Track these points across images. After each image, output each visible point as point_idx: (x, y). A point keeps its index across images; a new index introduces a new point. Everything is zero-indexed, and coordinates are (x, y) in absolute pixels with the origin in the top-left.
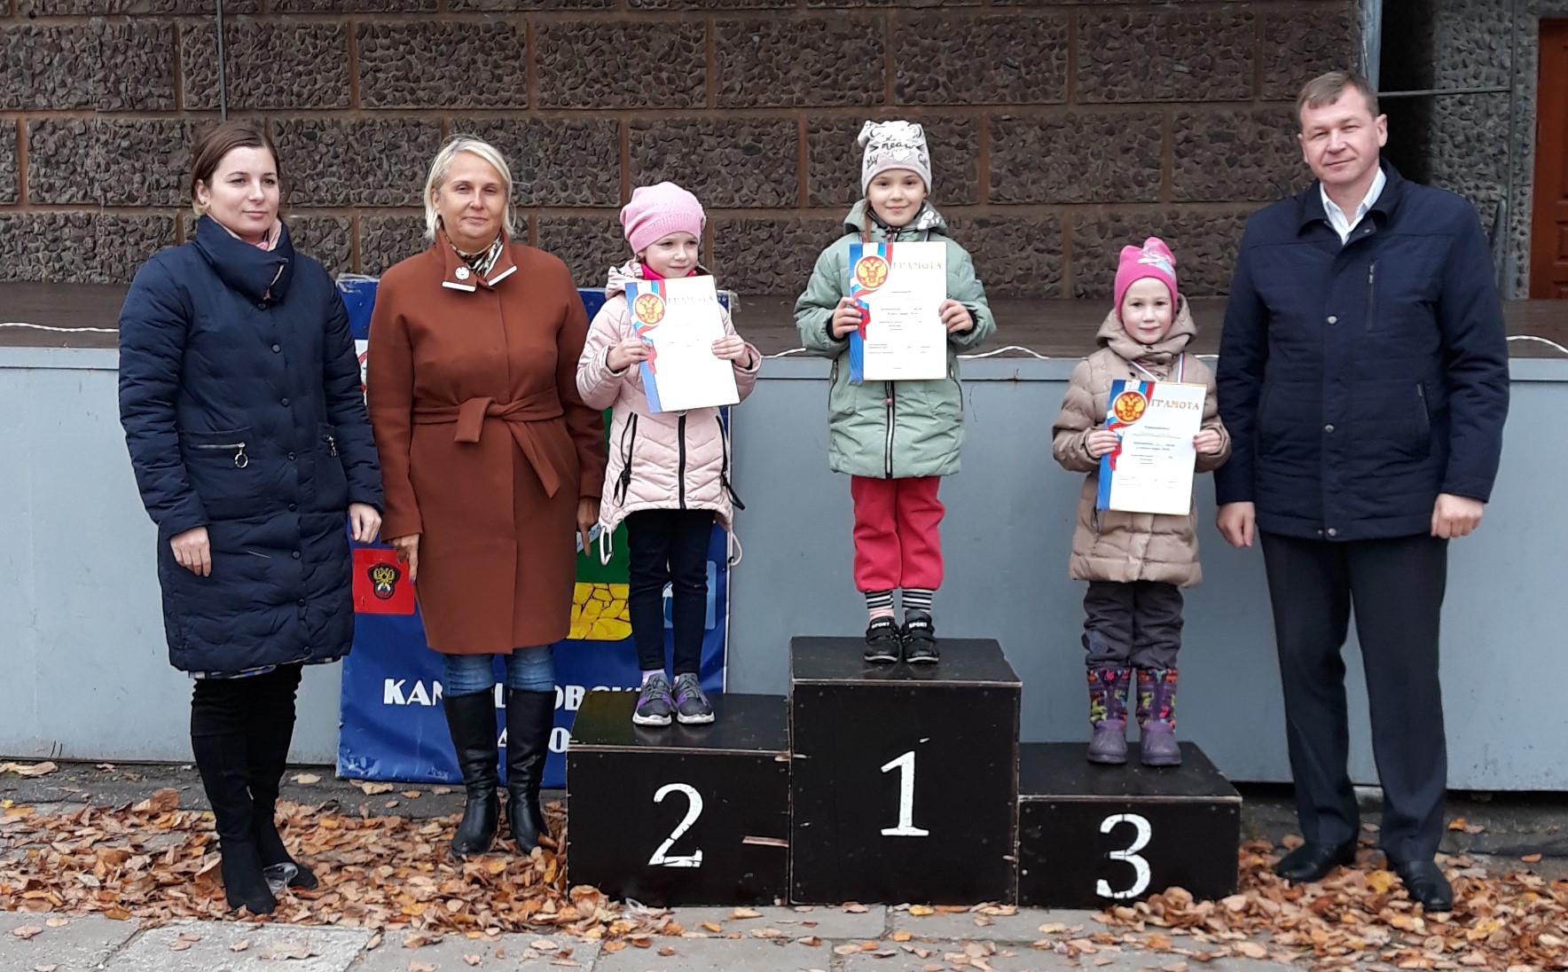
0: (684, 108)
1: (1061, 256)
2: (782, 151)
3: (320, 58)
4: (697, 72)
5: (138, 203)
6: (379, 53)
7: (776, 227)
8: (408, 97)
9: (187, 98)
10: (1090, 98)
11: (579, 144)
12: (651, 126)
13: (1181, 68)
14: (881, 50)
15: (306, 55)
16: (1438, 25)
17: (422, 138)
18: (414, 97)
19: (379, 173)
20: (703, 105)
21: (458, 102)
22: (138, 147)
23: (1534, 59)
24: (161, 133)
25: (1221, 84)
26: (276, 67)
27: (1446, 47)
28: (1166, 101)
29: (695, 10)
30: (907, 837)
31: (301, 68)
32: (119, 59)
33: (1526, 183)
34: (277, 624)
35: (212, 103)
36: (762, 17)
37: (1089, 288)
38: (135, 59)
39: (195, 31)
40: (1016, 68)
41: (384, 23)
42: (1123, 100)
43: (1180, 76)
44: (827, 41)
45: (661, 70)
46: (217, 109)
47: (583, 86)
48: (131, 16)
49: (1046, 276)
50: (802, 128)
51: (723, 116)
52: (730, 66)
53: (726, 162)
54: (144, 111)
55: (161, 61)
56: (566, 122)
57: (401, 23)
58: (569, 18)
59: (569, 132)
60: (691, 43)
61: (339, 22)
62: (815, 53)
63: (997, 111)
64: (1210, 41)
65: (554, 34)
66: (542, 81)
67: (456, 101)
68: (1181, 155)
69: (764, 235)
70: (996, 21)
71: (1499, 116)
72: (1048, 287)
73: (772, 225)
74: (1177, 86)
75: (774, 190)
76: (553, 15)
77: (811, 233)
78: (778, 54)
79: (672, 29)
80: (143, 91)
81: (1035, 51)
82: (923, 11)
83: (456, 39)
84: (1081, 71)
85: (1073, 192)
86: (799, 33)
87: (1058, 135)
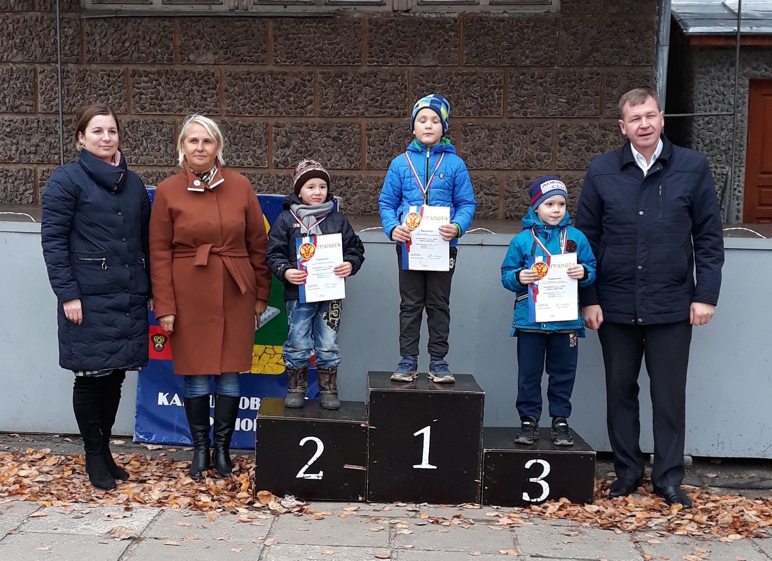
0: (302, 117)
1: (498, 197)
2: (353, 140)
3: (111, 87)
4: (309, 98)
5: (14, 161)
6: (143, 85)
7: (349, 180)
8: (157, 108)
9: (41, 107)
10: (514, 115)
11: (246, 135)
12: (284, 126)
13: (561, 100)
14: (406, 88)
15: (104, 85)
16: (696, 82)
17: (164, 130)
18: (160, 108)
19: (141, 148)
20: (312, 115)
21: (184, 111)
22: (15, 132)
23: (747, 100)
24: (27, 125)
25: (583, 108)
26: (88, 91)
27: (700, 93)
28: (554, 117)
29: (308, 65)
30: (426, 469)
31: (101, 92)
32: (6, 85)
33: (743, 165)
34: (118, 348)
35: (54, 109)
36: (344, 69)
37: (513, 214)
38: (14, 86)
39: (46, 71)
40: (476, 99)
41: (145, 69)
42: (532, 116)
43: (562, 104)
44: (377, 83)
45: (290, 96)
46: (57, 113)
47: (249, 104)
48: (12, 63)
49: (491, 208)
50: (363, 128)
51: (322, 121)
52: (326, 95)
53: (323, 145)
54: (19, 113)
55: (28, 87)
56: (240, 123)
57: (154, 69)
58: (242, 69)
59: (241, 128)
60: (306, 82)
61: (122, 69)
62: (371, 89)
63: (466, 121)
64: (578, 85)
65: (235, 77)
66: (228, 101)
67: (182, 110)
68: (561, 145)
69: (343, 183)
70: (466, 74)
71: (728, 130)
72: (491, 213)
73: (347, 178)
74: (560, 109)
75: (348, 160)
76: (235, 67)
77: (367, 183)
78: (351, 89)
79: (296, 75)
80: (18, 103)
81: (486, 90)
82: (427, 68)
83: (183, 79)
84: (509, 101)
85: (504, 164)
86: (363, 79)
87: (497, 134)
